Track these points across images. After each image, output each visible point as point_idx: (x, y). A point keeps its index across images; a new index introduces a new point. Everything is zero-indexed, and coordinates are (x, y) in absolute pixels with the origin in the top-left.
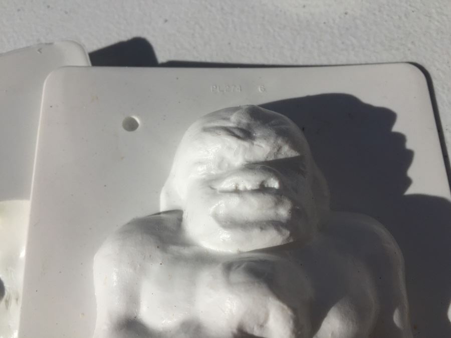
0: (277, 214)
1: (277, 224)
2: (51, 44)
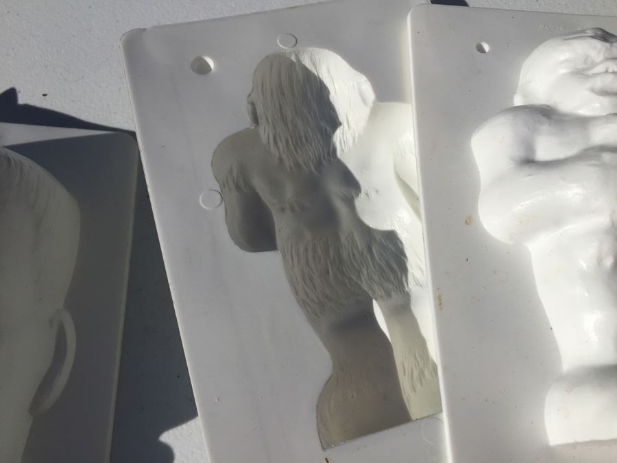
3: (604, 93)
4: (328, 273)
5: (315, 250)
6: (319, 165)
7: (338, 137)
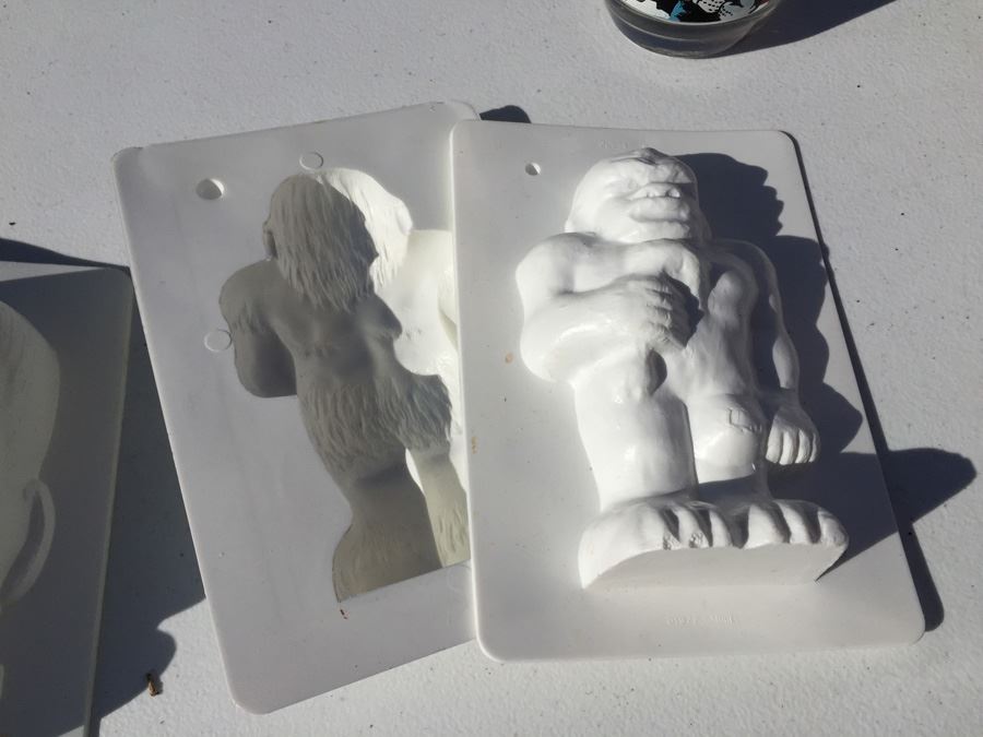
0: (679, 216)
1: (681, 222)
2: (441, 103)
3: (644, 219)
4: (361, 425)
5: (345, 398)
6: (353, 302)
7: (376, 270)
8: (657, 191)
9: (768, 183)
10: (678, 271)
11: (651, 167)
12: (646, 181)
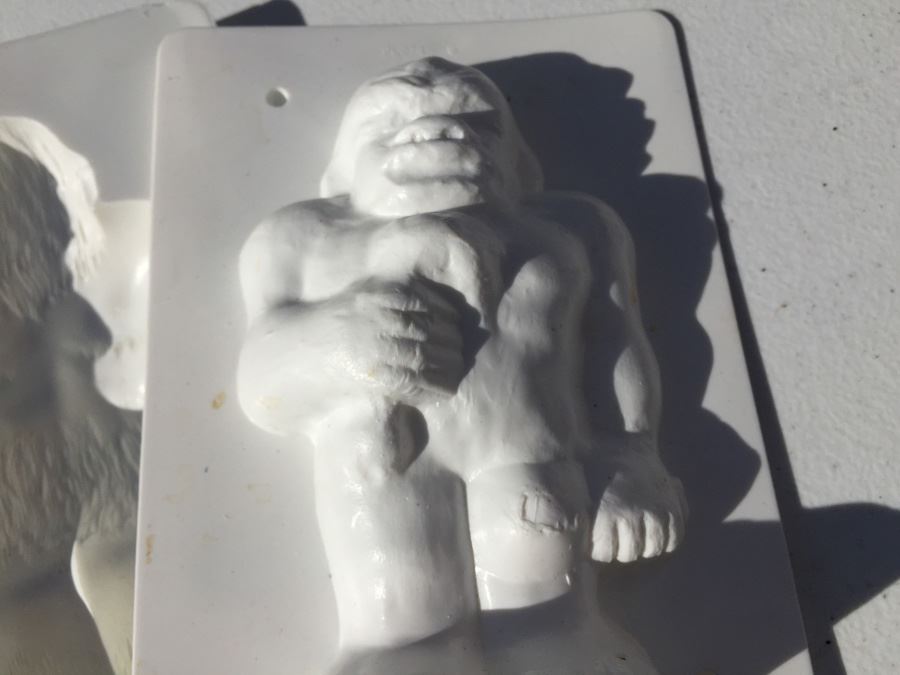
0: (463, 170)
1: (462, 179)
2: (160, 5)
6: (44, 306)
8: (425, 133)
9: (633, 93)
10: (442, 270)
11: (424, 92)
12: (417, 113)
